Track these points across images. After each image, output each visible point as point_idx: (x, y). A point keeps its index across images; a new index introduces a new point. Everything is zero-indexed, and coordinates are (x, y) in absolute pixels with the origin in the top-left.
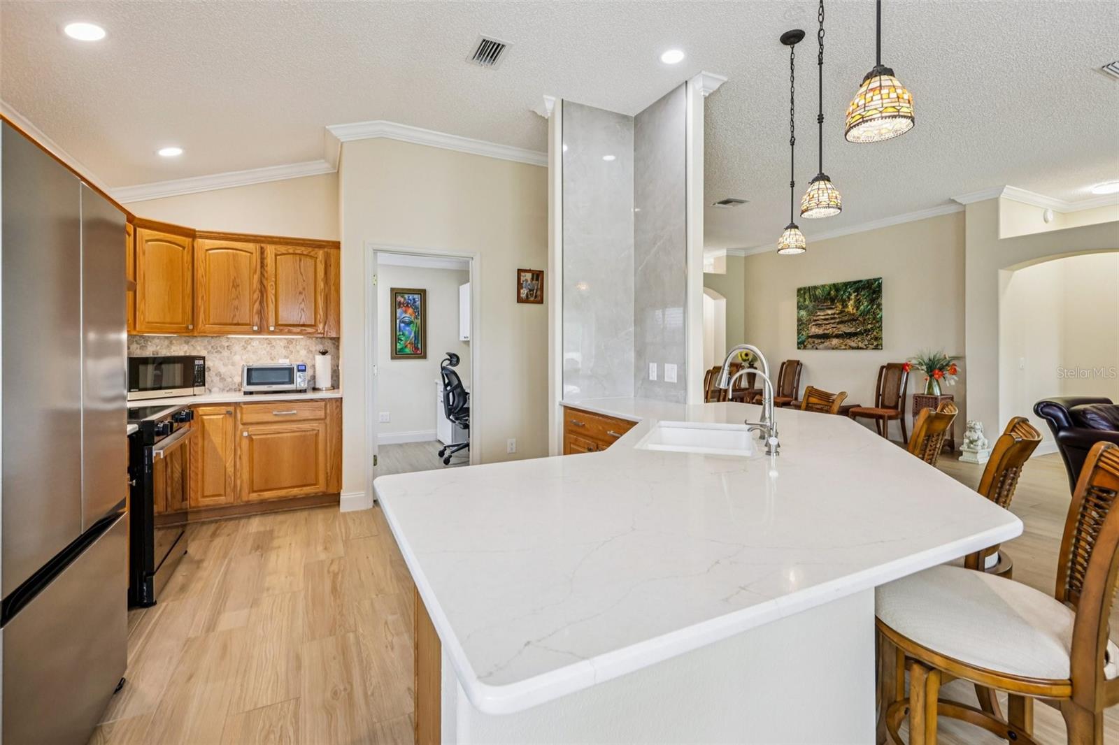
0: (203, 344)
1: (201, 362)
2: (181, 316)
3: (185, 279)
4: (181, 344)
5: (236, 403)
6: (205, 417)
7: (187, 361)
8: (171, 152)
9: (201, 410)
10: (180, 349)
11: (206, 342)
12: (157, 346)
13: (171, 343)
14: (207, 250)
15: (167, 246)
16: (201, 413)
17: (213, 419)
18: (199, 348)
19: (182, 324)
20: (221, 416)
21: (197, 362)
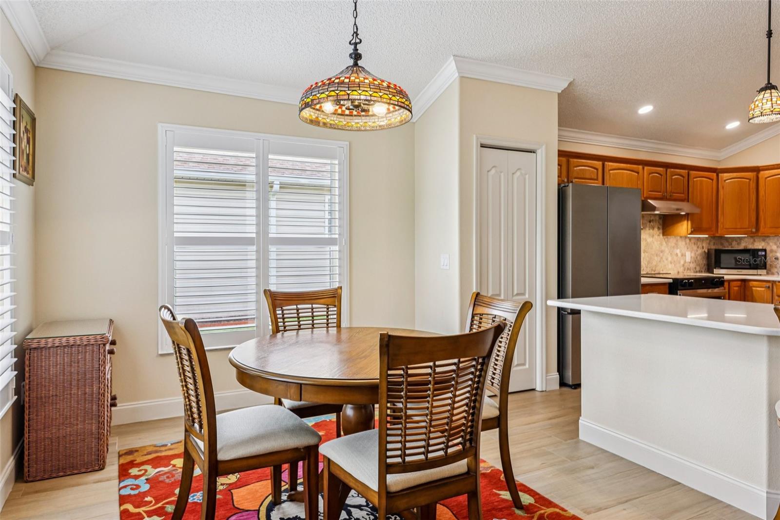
0: (774, 241)
1: (763, 253)
2: (747, 223)
3: (751, 200)
4: (760, 242)
5: (773, 281)
6: (754, 288)
7: (754, 252)
8: (733, 125)
9: (752, 283)
10: (760, 245)
11: (776, 240)
12: (746, 243)
13: (754, 241)
14: (766, 178)
15: (738, 181)
16: (751, 285)
17: (758, 290)
18: (771, 244)
19: (749, 228)
20: (763, 289)
21: (760, 253)
